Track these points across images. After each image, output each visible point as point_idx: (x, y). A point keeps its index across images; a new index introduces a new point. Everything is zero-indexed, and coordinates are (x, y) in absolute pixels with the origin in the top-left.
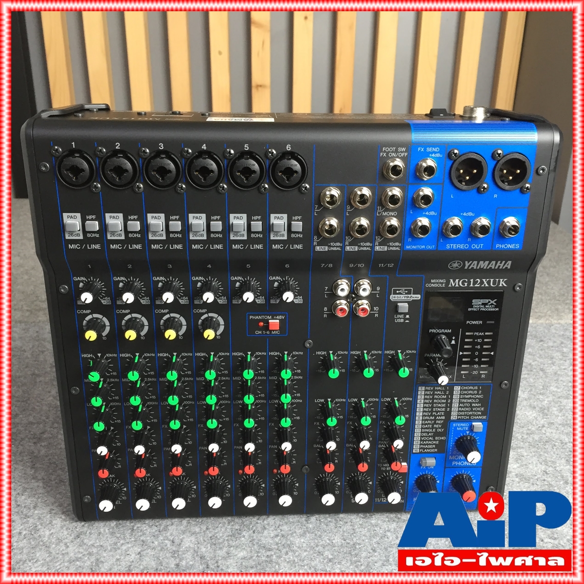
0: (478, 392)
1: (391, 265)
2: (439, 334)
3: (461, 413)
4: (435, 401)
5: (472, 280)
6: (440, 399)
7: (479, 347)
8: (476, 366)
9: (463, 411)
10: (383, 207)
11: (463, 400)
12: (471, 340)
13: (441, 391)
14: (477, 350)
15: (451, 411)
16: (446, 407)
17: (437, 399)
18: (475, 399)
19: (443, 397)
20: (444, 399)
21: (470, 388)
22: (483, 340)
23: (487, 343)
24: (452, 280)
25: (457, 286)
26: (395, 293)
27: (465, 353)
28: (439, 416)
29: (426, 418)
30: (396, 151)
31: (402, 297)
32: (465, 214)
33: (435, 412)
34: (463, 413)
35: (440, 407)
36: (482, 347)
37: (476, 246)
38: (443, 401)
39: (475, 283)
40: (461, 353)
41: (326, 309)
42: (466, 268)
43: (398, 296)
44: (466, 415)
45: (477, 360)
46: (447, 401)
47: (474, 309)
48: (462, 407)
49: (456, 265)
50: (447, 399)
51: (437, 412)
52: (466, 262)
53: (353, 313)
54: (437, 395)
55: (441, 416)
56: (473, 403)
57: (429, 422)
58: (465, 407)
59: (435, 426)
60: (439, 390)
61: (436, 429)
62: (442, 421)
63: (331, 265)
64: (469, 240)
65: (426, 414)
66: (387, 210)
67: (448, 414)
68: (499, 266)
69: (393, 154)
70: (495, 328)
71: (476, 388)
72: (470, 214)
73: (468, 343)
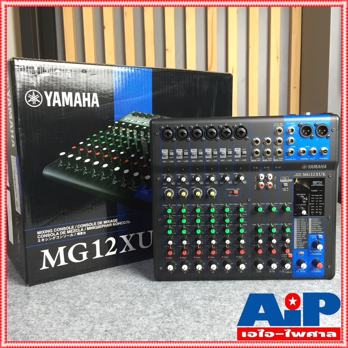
0: (319, 221)
1: (280, 167)
2: (300, 196)
3: (313, 231)
4: (301, 225)
5: (312, 173)
6: (303, 224)
7: (317, 201)
8: (317, 209)
9: (313, 230)
10: (276, 144)
11: (313, 225)
12: (314, 198)
13: (304, 220)
14: (317, 202)
15: (308, 230)
16: (306, 228)
17: (302, 224)
18: (318, 224)
19: (305, 223)
20: (305, 224)
21: (315, 219)
22: (319, 198)
23: (321, 200)
24: (304, 174)
25: (306, 176)
26: (282, 179)
27: (312, 204)
28: (303, 232)
29: (298, 233)
30: (279, 124)
31: (285, 181)
32: (306, 147)
33: (302, 230)
34: (314, 231)
35: (304, 228)
36: (318, 201)
37: (312, 159)
38: (305, 225)
39: (313, 175)
40: (310, 204)
41: (255, 186)
42: (309, 168)
43: (283, 180)
44: (315, 231)
45: (317, 207)
46: (306, 225)
47: (314, 185)
48: (313, 228)
49: (305, 167)
50: (306, 224)
51: (303, 230)
52: (309, 165)
53: (266, 188)
54: (302, 222)
55: (304, 232)
56: (318, 226)
57: (300, 234)
58: (314, 228)
59: (302, 236)
60: (303, 220)
61: (303, 238)
62: (305, 234)
63: (257, 168)
64: (309, 156)
65: (298, 231)
66: (277, 145)
67: (307, 231)
68: (322, 167)
69: (278, 126)
70: (323, 193)
71: (318, 219)
72: (309, 147)
73: (313, 200)
